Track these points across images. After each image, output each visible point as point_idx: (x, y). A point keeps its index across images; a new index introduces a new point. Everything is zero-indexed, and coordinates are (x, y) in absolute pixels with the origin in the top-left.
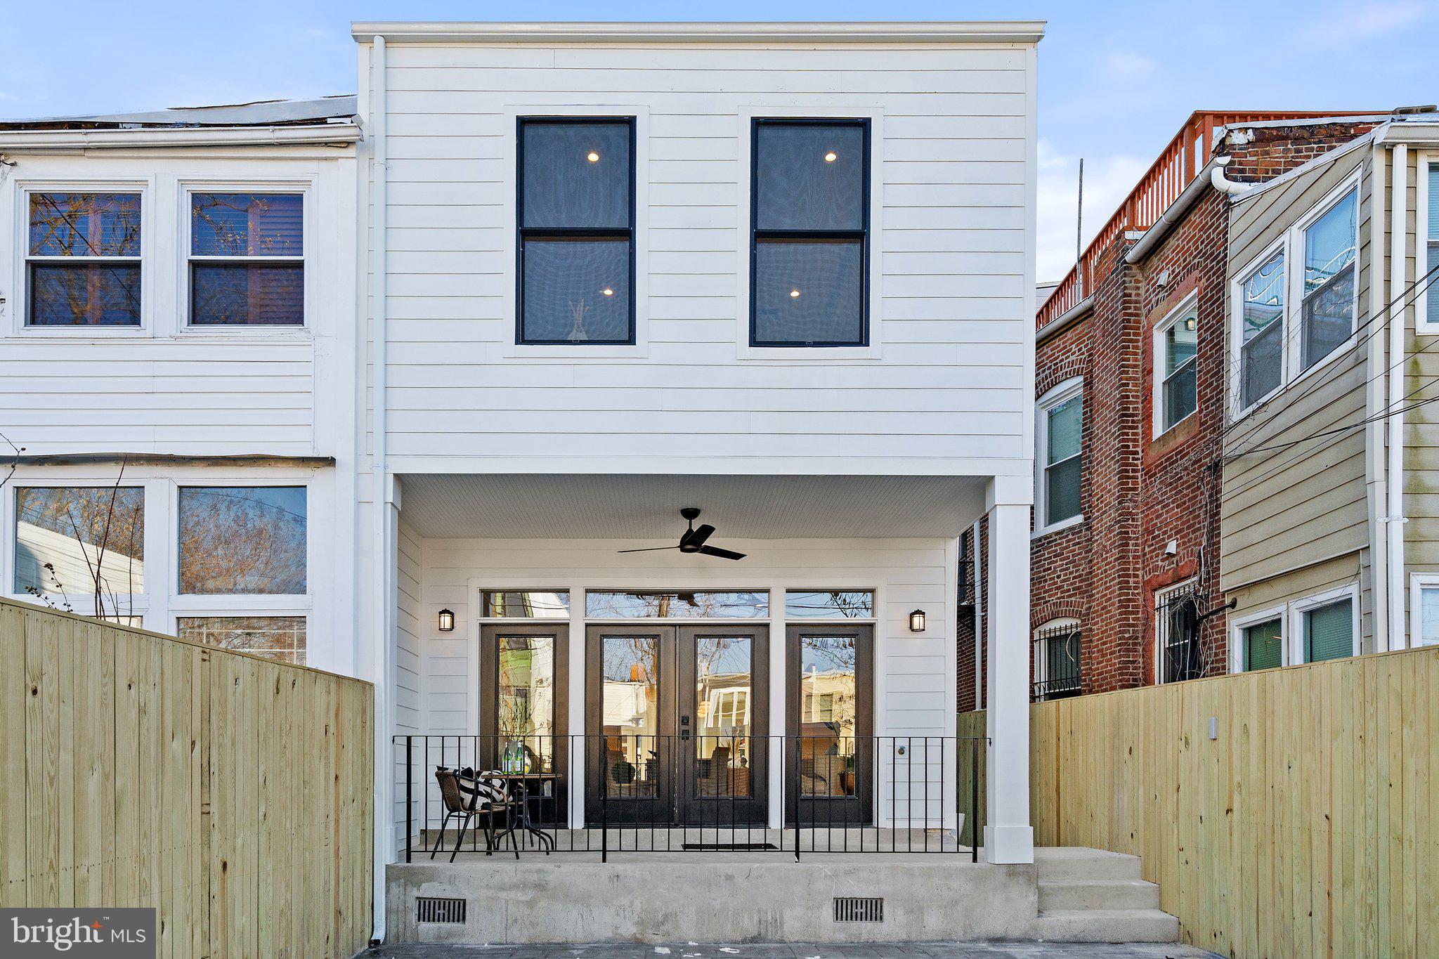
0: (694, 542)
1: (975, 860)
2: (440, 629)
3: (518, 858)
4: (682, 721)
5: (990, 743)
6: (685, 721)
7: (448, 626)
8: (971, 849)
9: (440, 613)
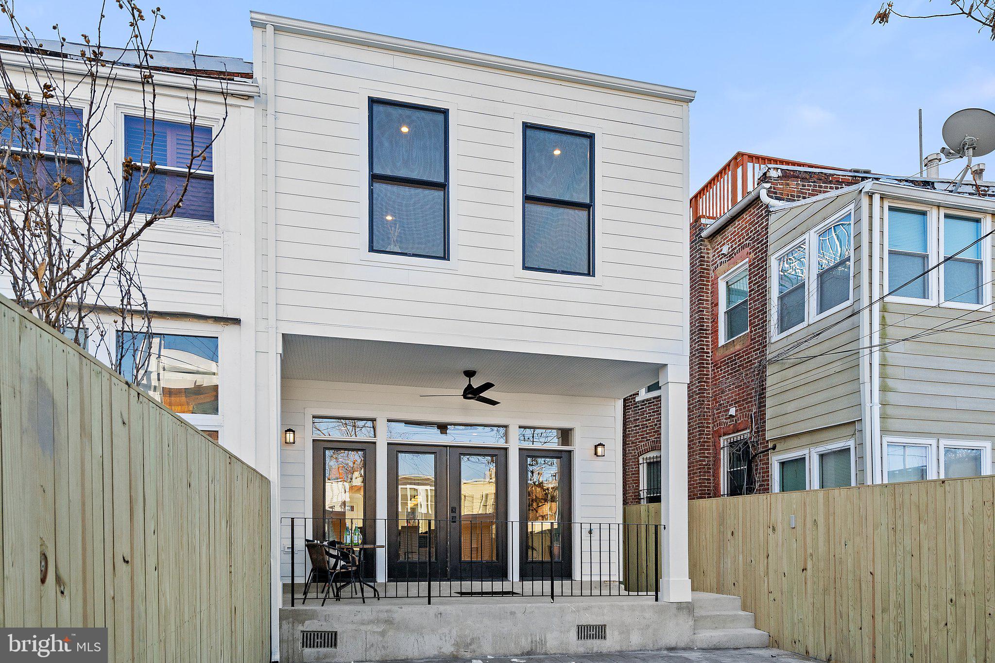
0: (471, 393)
1: (657, 600)
2: (286, 443)
3: (364, 602)
4: (452, 510)
5: (665, 528)
6: (453, 510)
7: (292, 441)
8: (654, 593)
9: (286, 431)
